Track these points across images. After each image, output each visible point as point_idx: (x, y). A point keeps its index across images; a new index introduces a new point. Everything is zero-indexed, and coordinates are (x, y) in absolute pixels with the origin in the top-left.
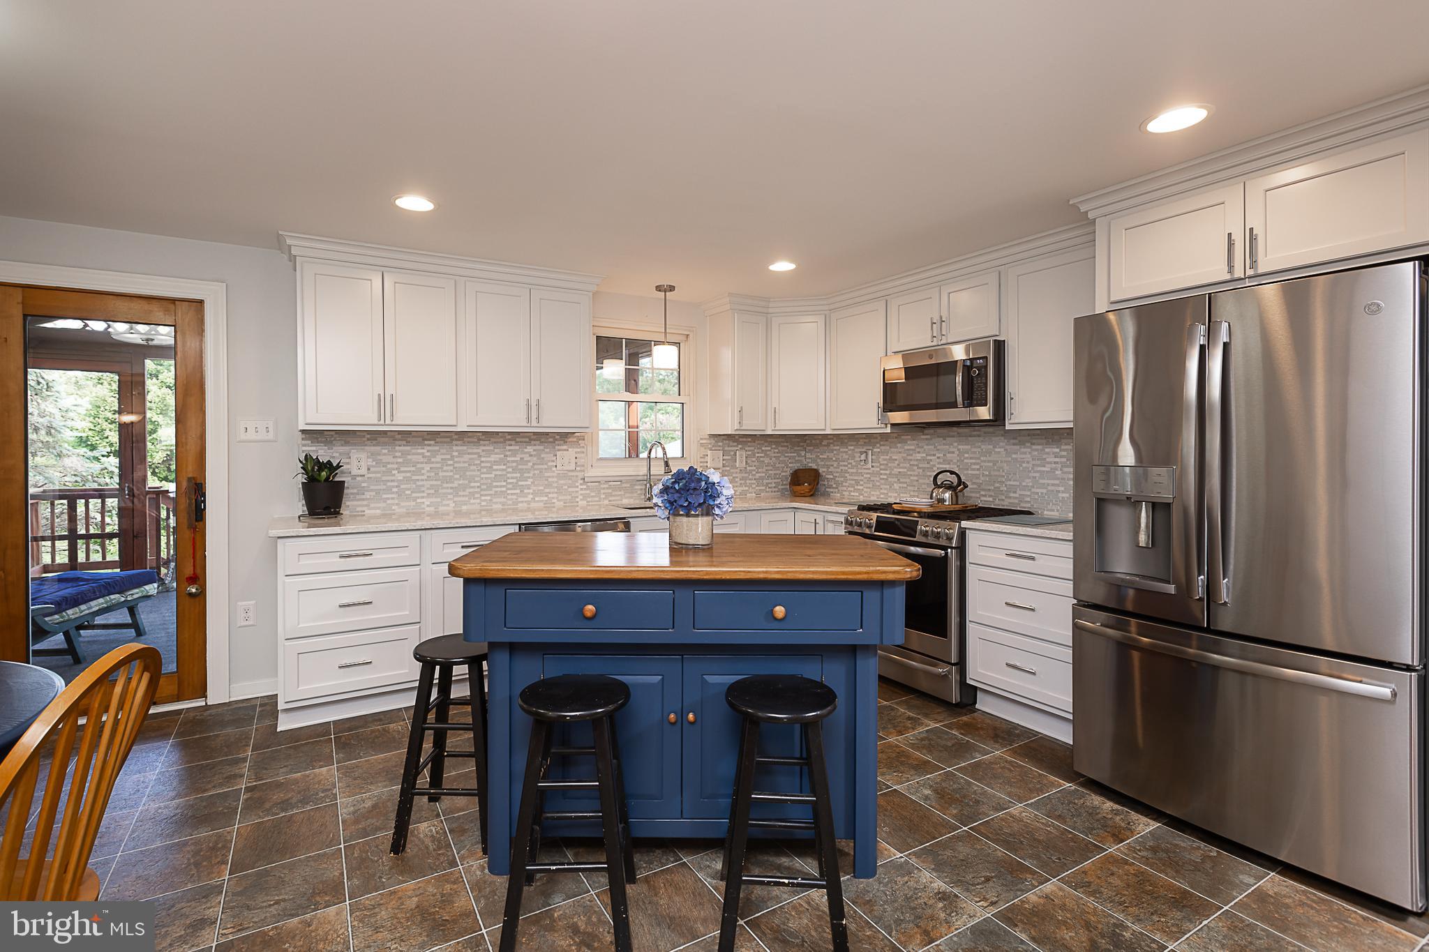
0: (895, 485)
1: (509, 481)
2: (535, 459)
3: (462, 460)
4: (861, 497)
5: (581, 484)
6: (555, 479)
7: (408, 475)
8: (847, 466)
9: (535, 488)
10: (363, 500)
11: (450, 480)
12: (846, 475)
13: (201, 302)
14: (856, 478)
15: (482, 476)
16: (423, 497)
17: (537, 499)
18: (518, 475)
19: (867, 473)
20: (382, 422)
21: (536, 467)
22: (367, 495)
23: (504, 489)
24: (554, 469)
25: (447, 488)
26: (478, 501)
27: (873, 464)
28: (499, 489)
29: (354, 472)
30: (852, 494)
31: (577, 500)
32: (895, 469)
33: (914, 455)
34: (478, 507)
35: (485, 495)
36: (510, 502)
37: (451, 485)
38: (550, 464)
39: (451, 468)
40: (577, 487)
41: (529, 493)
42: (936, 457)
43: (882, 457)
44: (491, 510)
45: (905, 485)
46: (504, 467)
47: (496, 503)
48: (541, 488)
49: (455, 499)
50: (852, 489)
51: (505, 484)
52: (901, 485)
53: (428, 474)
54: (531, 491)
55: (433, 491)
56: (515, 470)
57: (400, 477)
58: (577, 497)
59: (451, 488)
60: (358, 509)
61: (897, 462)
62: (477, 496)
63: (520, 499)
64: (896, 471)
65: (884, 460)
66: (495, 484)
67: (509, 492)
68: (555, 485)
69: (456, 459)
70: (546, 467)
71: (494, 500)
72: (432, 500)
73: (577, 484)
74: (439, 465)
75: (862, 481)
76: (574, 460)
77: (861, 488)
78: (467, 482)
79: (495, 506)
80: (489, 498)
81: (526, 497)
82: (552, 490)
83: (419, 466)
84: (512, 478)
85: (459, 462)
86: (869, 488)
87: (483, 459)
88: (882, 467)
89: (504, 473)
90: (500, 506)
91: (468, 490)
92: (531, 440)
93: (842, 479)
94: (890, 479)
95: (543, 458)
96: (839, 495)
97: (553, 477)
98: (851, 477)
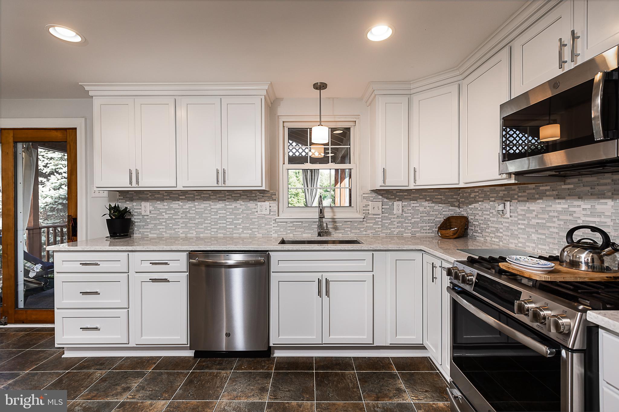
0: (533, 235)
1: (228, 220)
2: (244, 207)
3: (200, 207)
4: (501, 243)
5: (273, 223)
6: (256, 220)
7: (171, 215)
8: (489, 215)
9: (243, 225)
10: (148, 229)
11: (193, 219)
12: (489, 223)
13: (76, 129)
14: (497, 226)
15: (212, 217)
16: (179, 228)
17: (245, 232)
18: (233, 217)
19: (506, 222)
21: (244, 212)
22: (150, 226)
23: (225, 225)
24: (256, 213)
25: (192, 223)
26: (209, 232)
27: (511, 214)
28: (222, 225)
29: (143, 213)
30: (493, 239)
31: (271, 233)
32: (533, 220)
33: (553, 206)
34: (209, 235)
35: (214, 228)
36: (229, 233)
37: (194, 222)
38: (253, 210)
39: (194, 212)
40: (271, 225)
41: (240, 228)
42: (581, 209)
43: (519, 208)
44: (217, 237)
45: (544, 237)
46: (225, 212)
47: (220, 233)
48: (248, 225)
49: (197, 230)
50: (494, 235)
51: (225, 222)
52: (540, 236)
53: (182, 215)
54: (241, 227)
55: (184, 225)
56: (231, 214)
57: (166, 216)
58: (271, 232)
59: (194, 223)
60: (145, 234)
61: (535, 213)
62: (209, 228)
63: (235, 232)
64: (534, 221)
65: (522, 210)
66: (219, 222)
67: (228, 227)
68: (256, 223)
69: (197, 207)
70: (251, 212)
71: (219, 232)
72: (184, 230)
73: (271, 223)
74: (187, 210)
75: (502, 228)
76: (268, 208)
77: (501, 235)
78: (203, 220)
79: (219, 235)
80: (216, 230)
81: (239, 230)
82: (255, 227)
83: (176, 210)
84: (230, 218)
85: (198, 209)
86: (508, 236)
87: (212, 207)
88: (520, 217)
89: (225, 215)
90: (222, 235)
91: (204, 225)
92: (241, 195)
93: (485, 226)
94: (527, 229)
95: (249, 207)
96: (483, 239)
97: (255, 218)
98: (493, 225)
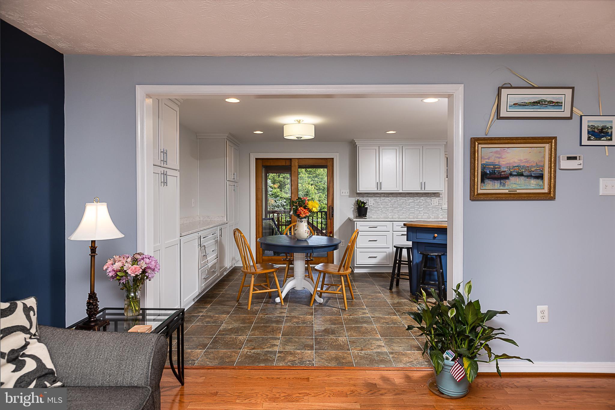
1: (415, 208)
2: (424, 201)
3: (400, 201)
5: (441, 210)
6: (431, 208)
7: (384, 206)
9: (424, 211)
10: (372, 213)
11: (397, 208)
13: (333, 159)
15: (407, 207)
16: (389, 213)
17: (425, 215)
18: (418, 207)
20: (378, 190)
21: (425, 204)
22: (373, 212)
23: (414, 211)
24: (431, 205)
25: (396, 210)
26: (405, 215)
28: (412, 211)
29: (370, 205)
31: (439, 216)
34: (405, 217)
35: (408, 213)
36: (416, 216)
37: (397, 209)
38: (429, 203)
39: (397, 204)
40: (439, 211)
41: (422, 213)
46: (414, 204)
47: (411, 216)
48: (426, 211)
49: (398, 214)
51: (414, 209)
53: (390, 206)
54: (422, 212)
55: (391, 211)
56: (417, 205)
57: (382, 206)
58: (439, 215)
59: (397, 210)
60: (370, 216)
62: (405, 213)
63: (419, 215)
66: (411, 209)
67: (415, 212)
68: (431, 210)
69: (398, 201)
70: (428, 204)
71: (410, 215)
72: (391, 214)
73: (439, 210)
74: (393, 203)
76: (438, 202)
78: (402, 209)
80: (408, 214)
81: (421, 214)
82: (430, 212)
83: (387, 203)
84: (417, 208)
85: (400, 202)
87: (407, 201)
89: (414, 206)
92: (423, 195)
95: (427, 201)
97: (430, 208)
